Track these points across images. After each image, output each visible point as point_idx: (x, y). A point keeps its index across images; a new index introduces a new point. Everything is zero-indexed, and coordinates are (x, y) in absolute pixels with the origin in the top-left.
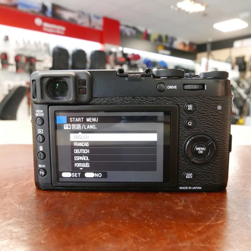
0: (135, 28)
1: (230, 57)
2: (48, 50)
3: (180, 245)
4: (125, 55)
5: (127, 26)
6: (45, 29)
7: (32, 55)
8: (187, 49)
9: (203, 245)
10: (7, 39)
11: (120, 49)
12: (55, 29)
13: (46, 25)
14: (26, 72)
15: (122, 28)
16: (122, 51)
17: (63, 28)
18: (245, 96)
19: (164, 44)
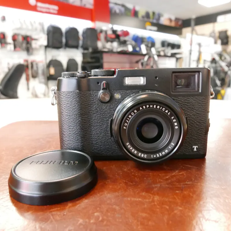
0: (123, 6)
1: (214, 32)
2: (43, 29)
3: (154, 186)
4: (114, 32)
5: (116, 4)
6: (39, 9)
7: (28, 34)
8: (173, 24)
9: (168, 186)
10: (4, 19)
11: (110, 26)
12: (48, 9)
13: (40, 4)
14: (23, 50)
15: (111, 5)
16: (112, 28)
17: (56, 8)
18: (226, 69)
19: (151, 20)
